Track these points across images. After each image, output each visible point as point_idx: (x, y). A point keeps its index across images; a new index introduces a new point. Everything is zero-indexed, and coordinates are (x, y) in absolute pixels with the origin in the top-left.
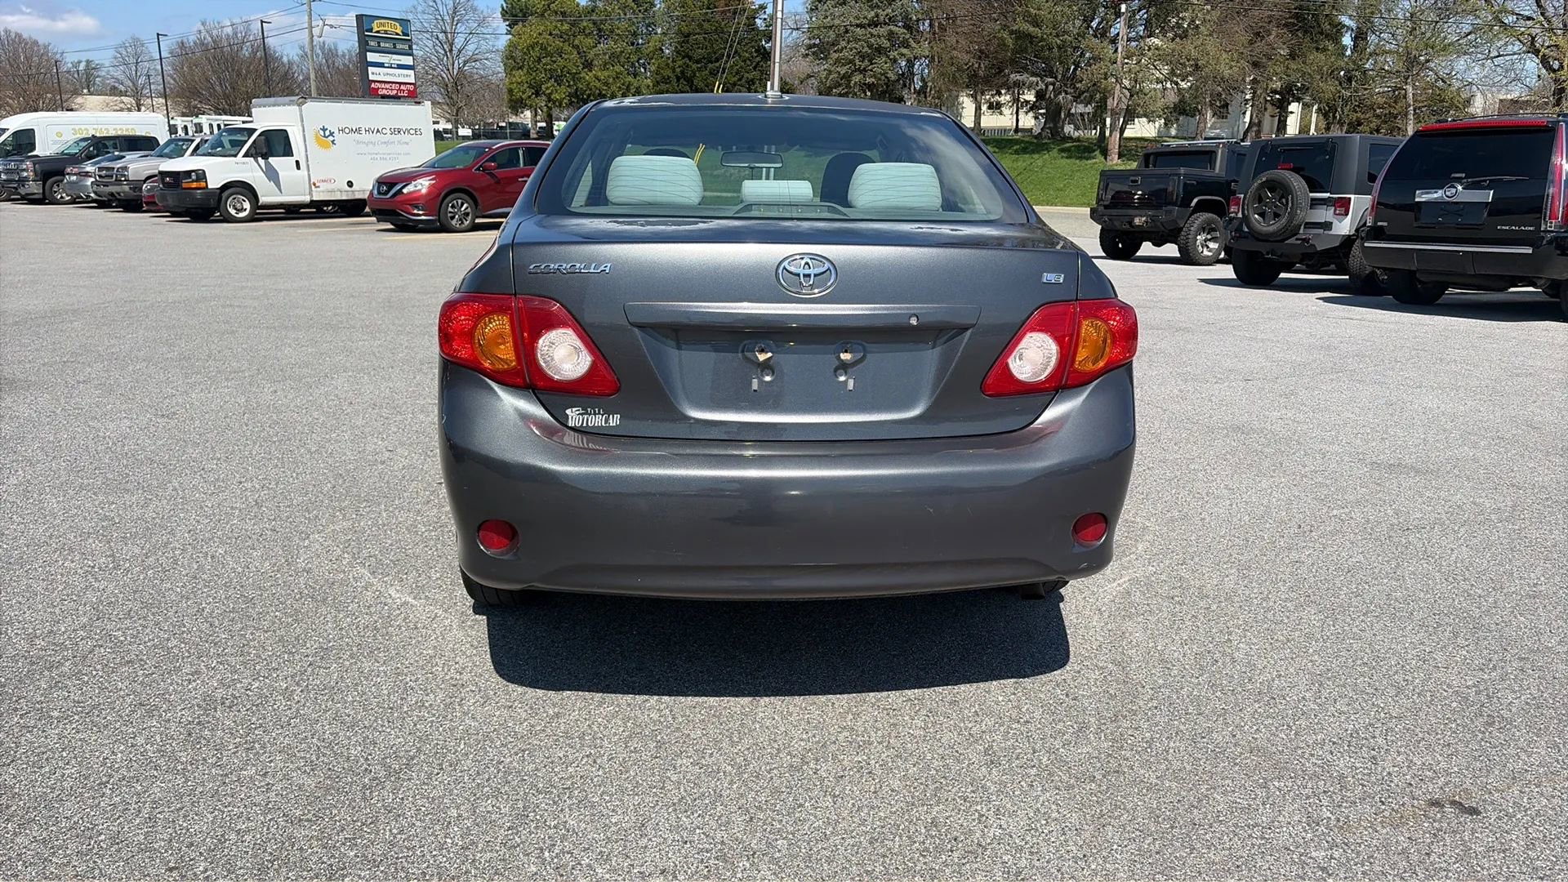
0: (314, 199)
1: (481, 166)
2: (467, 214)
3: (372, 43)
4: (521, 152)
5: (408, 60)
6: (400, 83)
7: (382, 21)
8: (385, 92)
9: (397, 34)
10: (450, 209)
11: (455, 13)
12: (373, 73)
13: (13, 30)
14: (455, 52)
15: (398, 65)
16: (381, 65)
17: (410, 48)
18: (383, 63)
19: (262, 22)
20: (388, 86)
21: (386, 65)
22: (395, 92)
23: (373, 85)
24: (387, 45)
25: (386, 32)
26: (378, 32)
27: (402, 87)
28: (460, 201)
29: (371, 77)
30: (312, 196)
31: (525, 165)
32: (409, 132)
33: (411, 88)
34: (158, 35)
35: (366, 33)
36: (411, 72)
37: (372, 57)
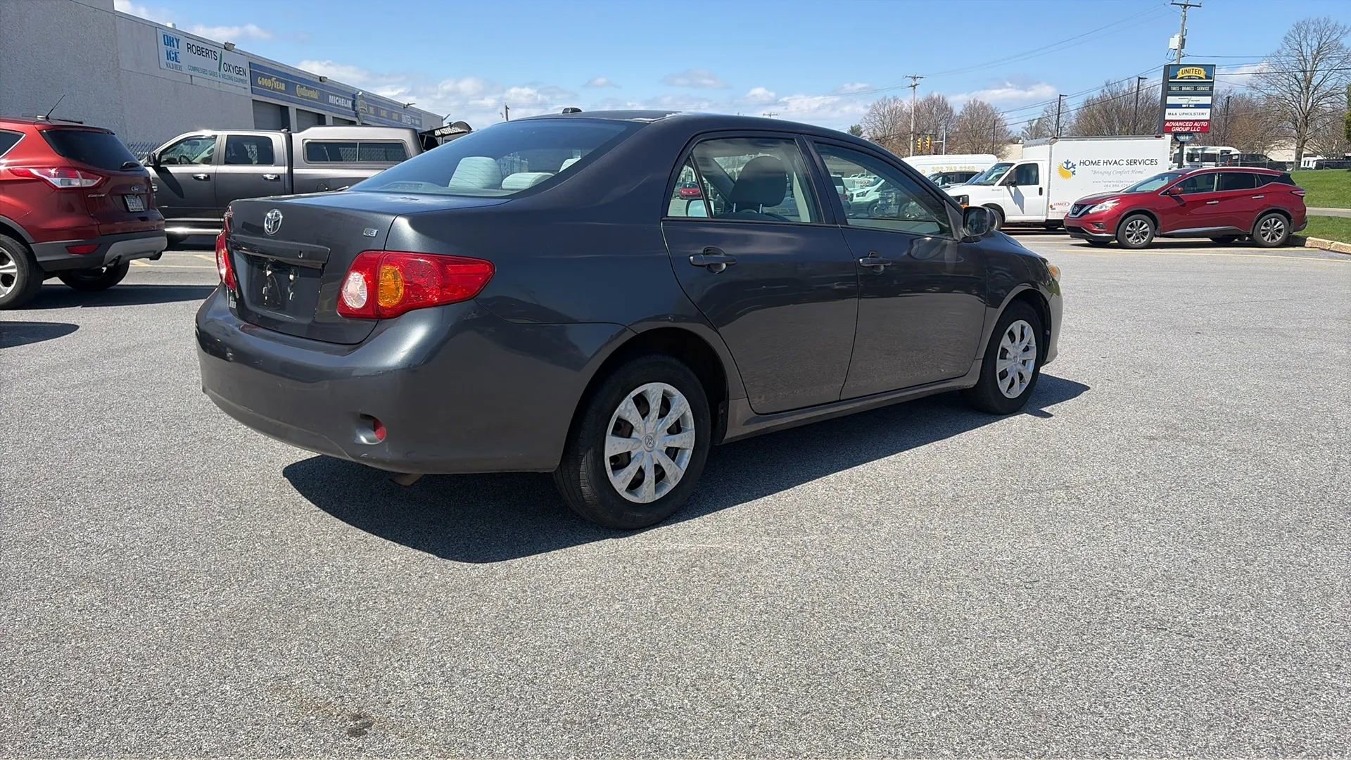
0: (1049, 218)
1: (1168, 191)
2: (1146, 233)
3: (1174, 88)
4: (1216, 178)
5: (1207, 100)
6: (1194, 121)
7: (1188, 68)
8: (1178, 129)
9: (1201, 78)
10: (1128, 228)
11: (1318, 53)
12: (1169, 114)
13: (979, 100)
14: (1311, 89)
15: (1195, 105)
16: (1179, 106)
17: (1211, 89)
18: (1181, 105)
19: (1139, 78)
20: (1181, 124)
21: (1183, 106)
22: (1187, 129)
23: (1167, 124)
24: (1188, 89)
25: (1189, 77)
26: (1182, 78)
27: (1196, 124)
28: (1139, 222)
29: (1167, 117)
30: (1048, 216)
31: (1217, 190)
32: (1144, 162)
33: (1205, 124)
34: (1061, 95)
35: (1170, 80)
36: (1208, 111)
37: (1171, 100)
